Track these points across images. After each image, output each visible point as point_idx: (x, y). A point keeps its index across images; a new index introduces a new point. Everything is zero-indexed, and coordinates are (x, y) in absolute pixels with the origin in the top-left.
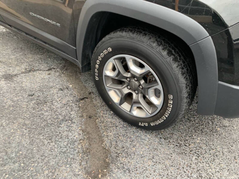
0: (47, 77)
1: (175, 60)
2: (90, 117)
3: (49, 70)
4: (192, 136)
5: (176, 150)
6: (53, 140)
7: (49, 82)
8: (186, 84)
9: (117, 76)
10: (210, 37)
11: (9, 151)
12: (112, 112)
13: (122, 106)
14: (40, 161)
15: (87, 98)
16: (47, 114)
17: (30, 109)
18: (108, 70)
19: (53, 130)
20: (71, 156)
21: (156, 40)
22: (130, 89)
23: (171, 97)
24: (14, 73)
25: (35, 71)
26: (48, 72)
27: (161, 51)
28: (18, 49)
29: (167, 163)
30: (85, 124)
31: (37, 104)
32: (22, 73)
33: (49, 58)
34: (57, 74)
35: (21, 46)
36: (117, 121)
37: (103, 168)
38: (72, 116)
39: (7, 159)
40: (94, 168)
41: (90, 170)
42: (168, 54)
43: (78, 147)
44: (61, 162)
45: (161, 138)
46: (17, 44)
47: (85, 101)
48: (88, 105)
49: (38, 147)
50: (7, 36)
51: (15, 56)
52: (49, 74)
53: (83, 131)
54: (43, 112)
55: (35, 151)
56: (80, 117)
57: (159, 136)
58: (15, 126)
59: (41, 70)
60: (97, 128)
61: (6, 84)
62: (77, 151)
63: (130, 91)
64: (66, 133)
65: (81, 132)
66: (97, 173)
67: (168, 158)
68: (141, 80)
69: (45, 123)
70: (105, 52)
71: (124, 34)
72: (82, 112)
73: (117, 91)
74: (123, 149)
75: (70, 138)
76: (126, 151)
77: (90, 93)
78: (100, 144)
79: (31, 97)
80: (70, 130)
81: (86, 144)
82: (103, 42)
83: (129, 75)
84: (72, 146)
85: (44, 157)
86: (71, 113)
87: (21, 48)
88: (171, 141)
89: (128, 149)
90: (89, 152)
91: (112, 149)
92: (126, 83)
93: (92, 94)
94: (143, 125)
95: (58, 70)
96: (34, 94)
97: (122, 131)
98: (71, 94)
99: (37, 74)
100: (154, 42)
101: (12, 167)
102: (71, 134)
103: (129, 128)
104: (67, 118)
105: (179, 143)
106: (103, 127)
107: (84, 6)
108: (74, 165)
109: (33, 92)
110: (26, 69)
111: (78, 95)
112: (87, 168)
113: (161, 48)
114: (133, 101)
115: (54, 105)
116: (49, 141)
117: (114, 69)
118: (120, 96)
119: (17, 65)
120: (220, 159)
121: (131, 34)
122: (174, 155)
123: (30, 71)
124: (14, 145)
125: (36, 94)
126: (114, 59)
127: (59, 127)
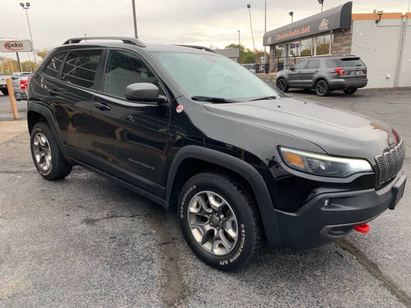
0: (130, 222)
1: (243, 193)
2: (171, 259)
3: (132, 217)
4: (277, 281)
5: (256, 291)
6: (133, 275)
7: (131, 227)
8: (254, 214)
9: (200, 212)
10: (260, 175)
11: (92, 280)
12: (195, 256)
13: (204, 245)
14: (120, 289)
15: (170, 243)
16: (128, 254)
17: (112, 249)
18: (192, 207)
19: (133, 267)
20: (150, 288)
21: (229, 179)
22: (211, 226)
23: (243, 226)
24: (96, 218)
25: (117, 217)
26: (130, 219)
27: (232, 186)
28: (100, 196)
29: (245, 300)
30: (166, 264)
31: (119, 246)
32: (104, 219)
33: (133, 205)
34: (141, 221)
35: (103, 193)
36: (199, 264)
37: (179, 299)
38: (153, 257)
39: (89, 286)
40: (171, 298)
41: (166, 299)
42: (237, 188)
43: (157, 282)
44: (140, 291)
45: (242, 280)
46: (100, 191)
47: (168, 246)
48: (171, 249)
49: (118, 279)
50: (88, 183)
51: (97, 203)
52: (133, 220)
53: (163, 270)
54: (124, 252)
55: (115, 282)
56: (161, 258)
57: (241, 279)
58: (97, 262)
59: (124, 217)
60: (178, 268)
61: (88, 227)
62: (156, 285)
63: (212, 228)
64: (146, 270)
65: (161, 271)
66: (173, 302)
67: (247, 296)
68: (221, 215)
69: (126, 261)
70: (191, 189)
71: (206, 174)
72: (163, 254)
73: (200, 228)
74: (201, 286)
75: (150, 274)
76: (205, 287)
77: (174, 239)
78: (179, 281)
79: (112, 239)
80: (150, 268)
81: (166, 280)
82: (190, 181)
83: (211, 211)
84: (151, 281)
85: (123, 287)
86: (153, 255)
87: (104, 195)
88: (253, 284)
89: (206, 286)
90: (168, 286)
91: (191, 285)
92: (208, 220)
93: (176, 240)
94: (224, 264)
95: (142, 217)
96: (115, 237)
97: (203, 273)
98: (153, 239)
99: (119, 219)
100: (227, 180)
101: (95, 292)
102: (150, 271)
103: (211, 271)
104: (148, 258)
105: (260, 286)
106: (184, 268)
107: (177, 154)
108: (151, 295)
109: (115, 236)
110: (108, 215)
111: (160, 240)
112: (164, 298)
113: (232, 184)
114: (215, 237)
115: (135, 247)
116: (129, 275)
117: (198, 206)
118: (203, 233)
119: (99, 211)
120: (301, 301)
121: (211, 174)
122: (252, 295)
123: (112, 217)
124: (96, 276)
125: (118, 237)
126: (198, 195)
127: (139, 265)
